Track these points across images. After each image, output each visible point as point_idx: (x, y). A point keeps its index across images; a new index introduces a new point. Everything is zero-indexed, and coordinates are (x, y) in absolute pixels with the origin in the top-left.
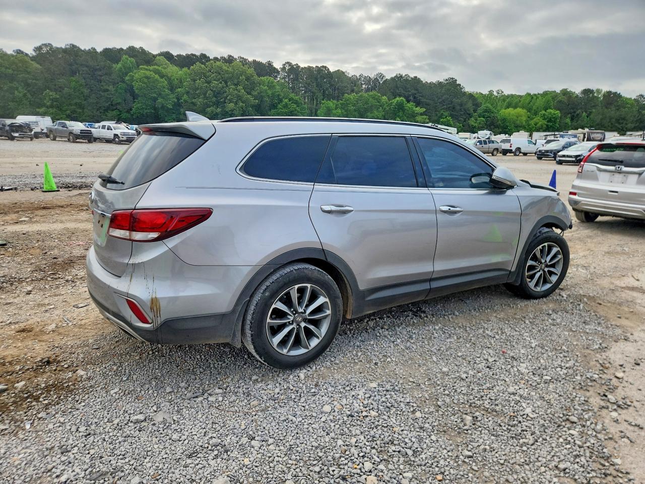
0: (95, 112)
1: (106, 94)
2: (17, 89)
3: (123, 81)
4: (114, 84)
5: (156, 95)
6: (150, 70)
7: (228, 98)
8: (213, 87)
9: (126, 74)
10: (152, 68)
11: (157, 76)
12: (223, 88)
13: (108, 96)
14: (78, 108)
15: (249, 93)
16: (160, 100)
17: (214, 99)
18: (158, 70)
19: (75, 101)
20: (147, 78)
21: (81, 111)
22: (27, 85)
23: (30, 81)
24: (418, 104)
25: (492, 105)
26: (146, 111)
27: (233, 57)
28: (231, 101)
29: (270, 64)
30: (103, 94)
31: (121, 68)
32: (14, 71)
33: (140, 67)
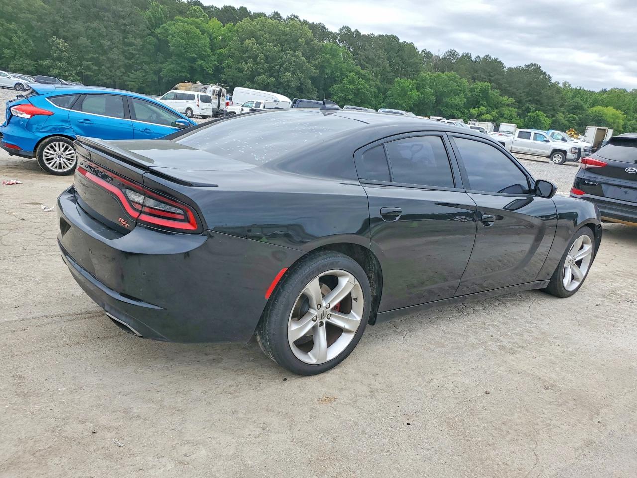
0: (114, 71)
1: (131, 48)
2: (16, 33)
3: (152, 34)
4: (142, 37)
5: (195, 56)
6: (186, 22)
7: (284, 66)
8: (266, 51)
9: (157, 26)
10: (190, 20)
11: (198, 31)
12: (279, 52)
13: (134, 52)
14: (92, 64)
15: (309, 62)
16: (199, 62)
17: (266, 66)
18: (196, 23)
19: (91, 55)
20: (187, 33)
21: (96, 68)
22: (30, 28)
23: (34, 23)
24: (504, 92)
25: (581, 100)
26: (181, 74)
27: (279, 15)
28: (287, 70)
29: (325, 28)
30: (126, 48)
31: (150, 17)
32: (13, 8)
33: (175, 17)
